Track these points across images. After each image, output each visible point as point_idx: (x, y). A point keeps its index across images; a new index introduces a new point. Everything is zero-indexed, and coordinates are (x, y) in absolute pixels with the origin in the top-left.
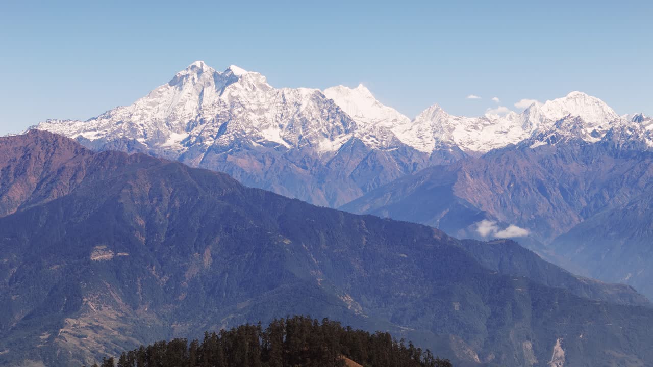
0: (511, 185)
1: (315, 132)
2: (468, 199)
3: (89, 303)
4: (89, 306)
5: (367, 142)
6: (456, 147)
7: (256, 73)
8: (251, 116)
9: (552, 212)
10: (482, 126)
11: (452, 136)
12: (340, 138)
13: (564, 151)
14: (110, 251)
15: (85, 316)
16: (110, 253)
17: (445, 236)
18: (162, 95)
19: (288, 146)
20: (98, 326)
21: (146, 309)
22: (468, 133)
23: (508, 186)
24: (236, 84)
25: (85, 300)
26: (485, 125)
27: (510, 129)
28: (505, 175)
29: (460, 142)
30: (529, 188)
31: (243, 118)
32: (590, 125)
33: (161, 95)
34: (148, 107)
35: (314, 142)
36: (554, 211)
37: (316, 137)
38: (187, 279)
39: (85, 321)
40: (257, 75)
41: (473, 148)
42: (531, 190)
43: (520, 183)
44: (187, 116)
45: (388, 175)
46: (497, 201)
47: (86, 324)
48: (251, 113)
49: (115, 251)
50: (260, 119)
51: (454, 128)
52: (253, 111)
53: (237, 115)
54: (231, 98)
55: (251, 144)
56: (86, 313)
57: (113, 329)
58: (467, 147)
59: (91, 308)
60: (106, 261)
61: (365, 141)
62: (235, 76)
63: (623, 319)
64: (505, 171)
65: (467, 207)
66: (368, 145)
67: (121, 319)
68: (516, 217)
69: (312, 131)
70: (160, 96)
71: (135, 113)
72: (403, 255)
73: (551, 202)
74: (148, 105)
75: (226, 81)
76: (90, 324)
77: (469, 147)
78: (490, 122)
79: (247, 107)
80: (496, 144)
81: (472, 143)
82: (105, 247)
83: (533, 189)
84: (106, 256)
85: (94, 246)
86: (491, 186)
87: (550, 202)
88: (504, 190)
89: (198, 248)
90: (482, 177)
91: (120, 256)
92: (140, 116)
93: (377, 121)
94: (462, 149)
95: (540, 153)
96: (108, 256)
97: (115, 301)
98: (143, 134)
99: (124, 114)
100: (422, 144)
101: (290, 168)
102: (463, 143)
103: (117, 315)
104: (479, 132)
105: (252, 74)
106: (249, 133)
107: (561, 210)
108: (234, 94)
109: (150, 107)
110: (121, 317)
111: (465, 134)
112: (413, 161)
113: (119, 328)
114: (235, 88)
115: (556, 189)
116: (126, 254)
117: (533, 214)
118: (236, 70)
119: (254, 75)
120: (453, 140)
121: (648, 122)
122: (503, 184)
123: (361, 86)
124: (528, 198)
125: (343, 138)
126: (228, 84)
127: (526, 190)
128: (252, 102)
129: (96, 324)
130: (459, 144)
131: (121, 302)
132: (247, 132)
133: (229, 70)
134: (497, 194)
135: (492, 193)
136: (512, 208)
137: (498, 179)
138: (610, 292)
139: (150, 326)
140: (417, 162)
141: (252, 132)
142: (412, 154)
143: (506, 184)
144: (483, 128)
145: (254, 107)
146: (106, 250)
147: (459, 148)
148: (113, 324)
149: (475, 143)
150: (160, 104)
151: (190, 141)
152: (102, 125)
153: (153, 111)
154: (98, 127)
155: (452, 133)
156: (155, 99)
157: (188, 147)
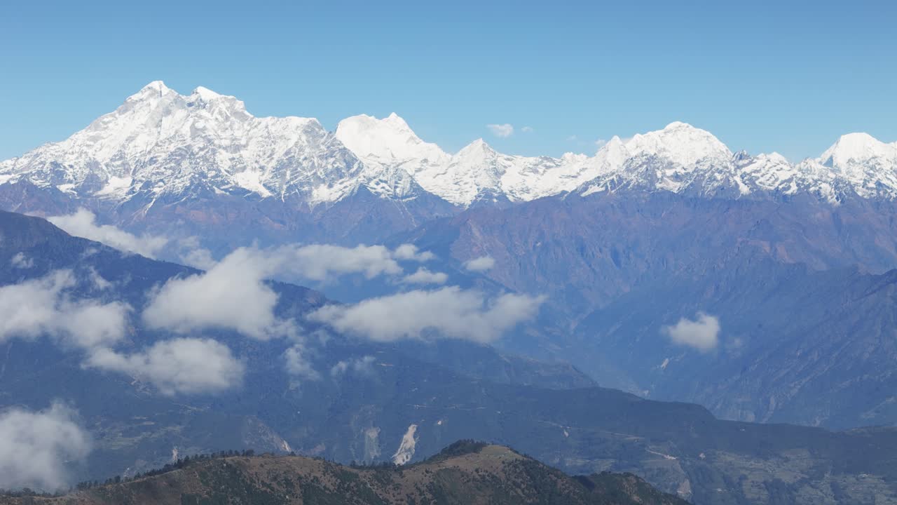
0: (538, 244)
1: (307, 176)
5: (375, 189)
6: (503, 196)
7: (231, 97)
8: (220, 154)
9: (591, 279)
10: (544, 168)
11: (499, 182)
12: (341, 183)
13: (625, 200)
18: (108, 127)
19: (267, 194)
22: (524, 177)
23: (534, 246)
24: (203, 112)
26: (548, 168)
27: (582, 173)
28: (530, 230)
29: (511, 189)
30: (563, 248)
31: (206, 157)
32: (671, 165)
33: (105, 126)
34: (88, 143)
35: (307, 189)
36: (594, 280)
37: (309, 183)
40: (232, 100)
41: (526, 197)
42: (565, 251)
43: (550, 241)
46: (515, 265)
48: (220, 150)
50: (233, 159)
51: (504, 172)
52: (224, 148)
53: (197, 153)
54: (195, 129)
55: (214, 191)
58: (519, 196)
61: (372, 188)
62: (202, 101)
64: (532, 225)
66: (376, 192)
69: (302, 174)
70: (105, 128)
71: (71, 151)
73: (593, 267)
74: (88, 140)
75: (191, 108)
78: (554, 163)
79: (216, 142)
81: (528, 191)
83: (569, 249)
86: (509, 246)
87: (590, 266)
88: (528, 251)
90: (497, 233)
92: (76, 155)
93: (401, 162)
94: (511, 198)
95: (592, 203)
98: (71, 178)
99: (56, 152)
100: (459, 192)
102: (514, 191)
104: (539, 176)
105: (225, 98)
106: (212, 177)
107: (603, 277)
108: (200, 125)
109: (92, 143)
111: (519, 179)
114: (199, 116)
115: (604, 250)
117: (564, 283)
118: (206, 94)
119: (228, 100)
120: (500, 188)
122: (526, 243)
123: (393, 115)
124: (559, 261)
125: (345, 184)
126: (193, 112)
127: (558, 250)
128: (223, 135)
130: (508, 193)
132: (209, 175)
134: (516, 255)
135: (508, 255)
136: (534, 275)
137: (521, 239)
141: (218, 176)
142: (436, 205)
143: (531, 243)
144: (544, 171)
145: (226, 143)
147: (507, 198)
149: (531, 191)
150: (104, 139)
151: (134, 188)
152: (18, 166)
153: (94, 148)
154: (13, 169)
155: (500, 178)
156: (98, 132)
157: (131, 196)
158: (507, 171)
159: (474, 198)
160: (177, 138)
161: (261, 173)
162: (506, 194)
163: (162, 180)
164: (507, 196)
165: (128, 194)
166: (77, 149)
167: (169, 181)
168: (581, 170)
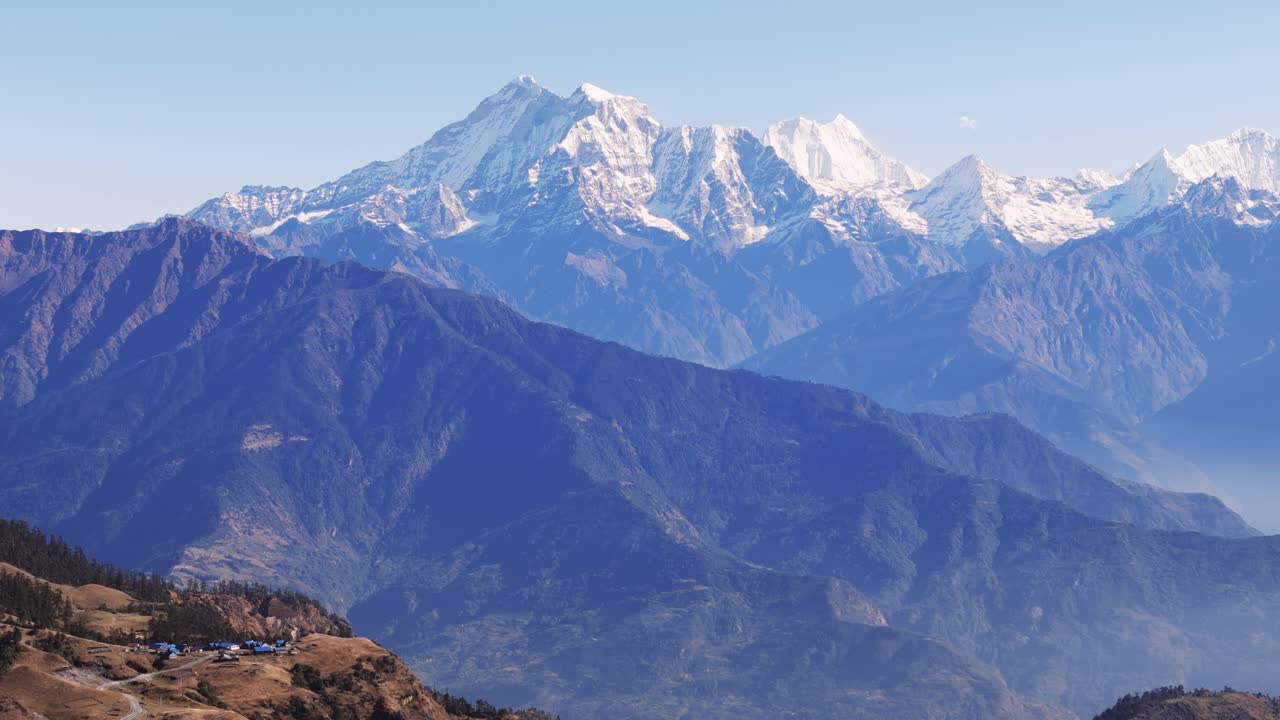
0: (1084, 310)
1: (738, 209)
2: (998, 337)
3: (231, 522)
4: (230, 527)
5: (834, 226)
6: (1006, 235)
7: (628, 98)
8: (619, 178)
9: (1160, 359)
10: (1062, 194)
11: (1001, 215)
12: (786, 219)
13: (1195, 245)
14: (276, 433)
15: (221, 544)
16: (276, 436)
17: (875, 408)
18: (456, 140)
19: (684, 236)
20: (241, 561)
21: (334, 533)
22: (1033, 207)
23: (1078, 311)
24: (593, 120)
25: (225, 517)
26: (1067, 193)
27: (1116, 201)
28: (1072, 290)
29: (1017, 225)
30: (1118, 315)
31: (601, 183)
32: (1254, 194)
33: (453, 139)
34: (430, 162)
35: (737, 226)
36: (1163, 359)
37: (741, 219)
38: (408, 482)
39: (220, 552)
40: (632, 102)
41: (1040, 237)
42: (1122, 318)
43: (1101, 305)
44: (501, 179)
45: (870, 288)
46: (1055, 341)
47: (222, 557)
48: (618, 173)
49: (286, 433)
50: (635, 185)
51: (1008, 200)
52: (622, 171)
53: (589, 179)
54: (582, 145)
55: (614, 231)
56: (224, 538)
57: (267, 565)
58: (1029, 234)
59: (233, 531)
60: (269, 451)
61: (830, 225)
62: (589, 103)
63: (1157, 555)
64: (1074, 283)
65: (990, 352)
66: (836, 232)
67: (285, 550)
68: (1089, 370)
69: (732, 206)
70: (452, 142)
71: (406, 173)
72: (793, 441)
73: (1160, 340)
74: (429, 159)
75: (573, 113)
76: (229, 557)
77: (1034, 235)
78: (1076, 187)
79: (612, 161)
80: (1087, 229)
81: (1040, 228)
82: (268, 426)
83: (1126, 317)
84: (269, 442)
85: (249, 424)
86: (1045, 312)
87: (1156, 339)
88: (1071, 320)
89: (430, 428)
90: (1028, 293)
91: (294, 442)
92: (414, 179)
93: (862, 186)
94: (1019, 238)
95: (1150, 248)
96: (273, 442)
97: (278, 518)
98: (414, 213)
99: (385, 175)
100: (947, 228)
101: (683, 278)
102: (1022, 228)
103: (278, 543)
104: (1055, 206)
105: (622, 99)
106: (611, 212)
107: (1177, 356)
108: (586, 138)
109: (434, 163)
110: (285, 546)
111: (1028, 210)
112: (920, 263)
113: (279, 565)
114: (587, 126)
115: (1173, 316)
116: (303, 439)
117: (1123, 364)
118: (595, 93)
119: (626, 102)
120: (1002, 223)
122: (1068, 307)
123: (840, 117)
124: (1115, 333)
125: (792, 220)
126: (576, 119)
127: (1113, 318)
128: (621, 152)
129: (239, 557)
130: (1015, 230)
131: (288, 520)
132: (607, 209)
133: (579, 91)
134: (1056, 326)
135: (1045, 325)
136: (1082, 352)
137: (1060, 303)
138: (1176, 508)
139: (337, 561)
140: (928, 263)
141: (617, 210)
142: (919, 248)
143: (1074, 306)
144: (1063, 199)
145: (624, 162)
146: (269, 431)
147: (1014, 238)
148: (270, 557)
149: (1045, 227)
150: (451, 156)
151: (503, 227)
152: (339, 197)
153: (438, 170)
154: (332, 201)
155: (1001, 209)
156: (442, 147)
157: (498, 238)
158: (1011, 198)
159: (968, 239)
160: (560, 157)
161: (675, 205)
162: (1012, 231)
163: (541, 217)
164: (1014, 235)
165: (495, 234)
166: (414, 171)
167: (551, 218)
168: (1114, 198)
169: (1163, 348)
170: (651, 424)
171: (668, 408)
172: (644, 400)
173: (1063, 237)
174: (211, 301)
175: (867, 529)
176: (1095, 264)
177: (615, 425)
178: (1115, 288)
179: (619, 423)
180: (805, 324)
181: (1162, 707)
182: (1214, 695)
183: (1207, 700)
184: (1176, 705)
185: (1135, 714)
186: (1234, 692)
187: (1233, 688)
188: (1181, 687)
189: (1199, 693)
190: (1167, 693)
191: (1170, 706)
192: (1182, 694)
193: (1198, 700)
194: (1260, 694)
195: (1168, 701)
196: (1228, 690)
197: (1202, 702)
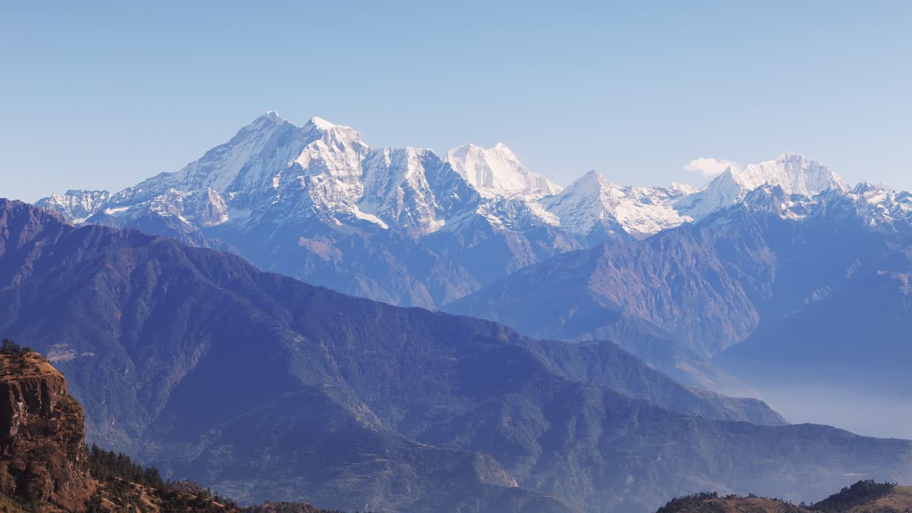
0: (672, 278)
1: (424, 207)
2: (610, 296)
5: (494, 220)
6: (617, 227)
7: (346, 128)
8: (338, 185)
9: (726, 313)
10: (658, 199)
11: (614, 213)
12: (459, 215)
13: (752, 232)
14: (72, 350)
16: (71, 352)
17: (515, 335)
18: (221, 157)
19: (385, 226)
21: (113, 423)
22: (637, 208)
23: (668, 277)
24: (320, 143)
26: (662, 198)
27: (696, 204)
28: (663, 265)
29: (626, 220)
30: (697, 284)
31: (325, 188)
32: (794, 197)
33: (219, 157)
34: (202, 173)
35: (423, 220)
36: (729, 313)
37: (427, 215)
38: (169, 385)
40: (349, 130)
41: (642, 229)
42: (699, 283)
43: (685, 274)
44: (253, 186)
45: (519, 263)
46: (651, 299)
48: (338, 181)
49: (80, 351)
50: (350, 190)
51: (619, 203)
52: (341, 179)
53: (317, 185)
54: (312, 161)
55: (334, 222)
58: (635, 227)
60: (66, 363)
61: (491, 219)
62: (318, 131)
63: (718, 438)
64: (665, 258)
65: (604, 306)
66: (495, 224)
68: (676, 320)
69: (420, 205)
70: (218, 159)
71: (185, 181)
72: (453, 359)
73: (727, 299)
74: (202, 170)
75: (306, 138)
77: (637, 228)
78: (667, 194)
79: (334, 173)
81: (642, 222)
82: (66, 345)
83: (702, 282)
84: (66, 356)
85: (52, 343)
86: (644, 279)
87: (725, 299)
88: (663, 284)
89: (185, 347)
90: (632, 265)
91: (85, 357)
92: (191, 185)
93: (514, 193)
94: (627, 229)
95: (719, 235)
96: (68, 356)
98: (190, 209)
99: (170, 182)
100: (575, 222)
101: (384, 255)
102: (629, 222)
104: (653, 207)
105: (341, 128)
106: (332, 208)
107: (739, 310)
108: (315, 156)
109: (205, 174)
111: (634, 209)
112: (556, 246)
114: (316, 147)
115: (736, 282)
116: (92, 354)
117: (699, 316)
118: (322, 124)
119: (344, 131)
120: (614, 219)
121: (871, 193)
122: (660, 276)
123: (500, 144)
124: (694, 295)
125: (464, 215)
126: (308, 142)
127: (693, 283)
128: (340, 166)
130: (624, 224)
132: (329, 207)
133: (310, 122)
134: (651, 288)
135: (644, 288)
136: (670, 307)
137: (655, 272)
138: (733, 408)
139: (114, 443)
140: (561, 246)
141: (337, 207)
142: (554, 236)
143: (665, 274)
144: (658, 202)
145: (342, 173)
146: (67, 349)
147: (623, 230)
149: (646, 222)
150: (218, 169)
151: (254, 219)
152: (136, 197)
153: (208, 179)
154: (131, 200)
155: (614, 208)
156: (211, 163)
157: (250, 227)
158: (621, 201)
159: (590, 230)
160: (296, 169)
161: (378, 204)
162: (622, 225)
163: (282, 212)
164: (623, 227)
165: (248, 225)
166: (191, 179)
167: (289, 212)
168: (695, 201)
169: (728, 303)
170: (349, 345)
171: (362, 334)
172: (344, 328)
173: (658, 228)
174: (29, 257)
175: (506, 420)
176: (679, 245)
177: (322, 345)
178: (695, 261)
179: (325, 345)
180: (472, 288)
181: (699, 505)
182: (741, 499)
183: (736, 502)
184: (710, 503)
185: (678, 509)
186: (756, 497)
187: (755, 494)
188: (715, 494)
189: (729, 498)
190: (704, 496)
191: (705, 504)
192: (717, 497)
193: (727, 501)
194: (776, 499)
195: (704, 501)
196: (751, 496)
197: (731, 503)
